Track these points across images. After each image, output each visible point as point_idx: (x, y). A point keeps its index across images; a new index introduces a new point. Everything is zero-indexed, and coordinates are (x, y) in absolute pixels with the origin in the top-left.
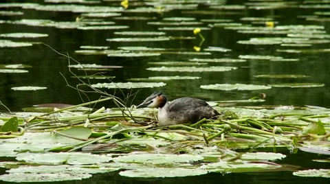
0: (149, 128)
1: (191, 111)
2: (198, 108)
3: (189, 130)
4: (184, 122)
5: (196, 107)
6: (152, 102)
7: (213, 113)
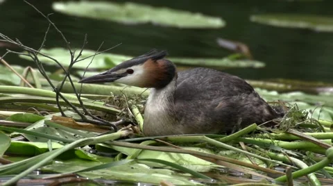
0: (122, 138)
1: (220, 104)
2: (235, 98)
3: (215, 148)
4: (204, 130)
5: (230, 95)
6: (131, 72)
7: (266, 112)
